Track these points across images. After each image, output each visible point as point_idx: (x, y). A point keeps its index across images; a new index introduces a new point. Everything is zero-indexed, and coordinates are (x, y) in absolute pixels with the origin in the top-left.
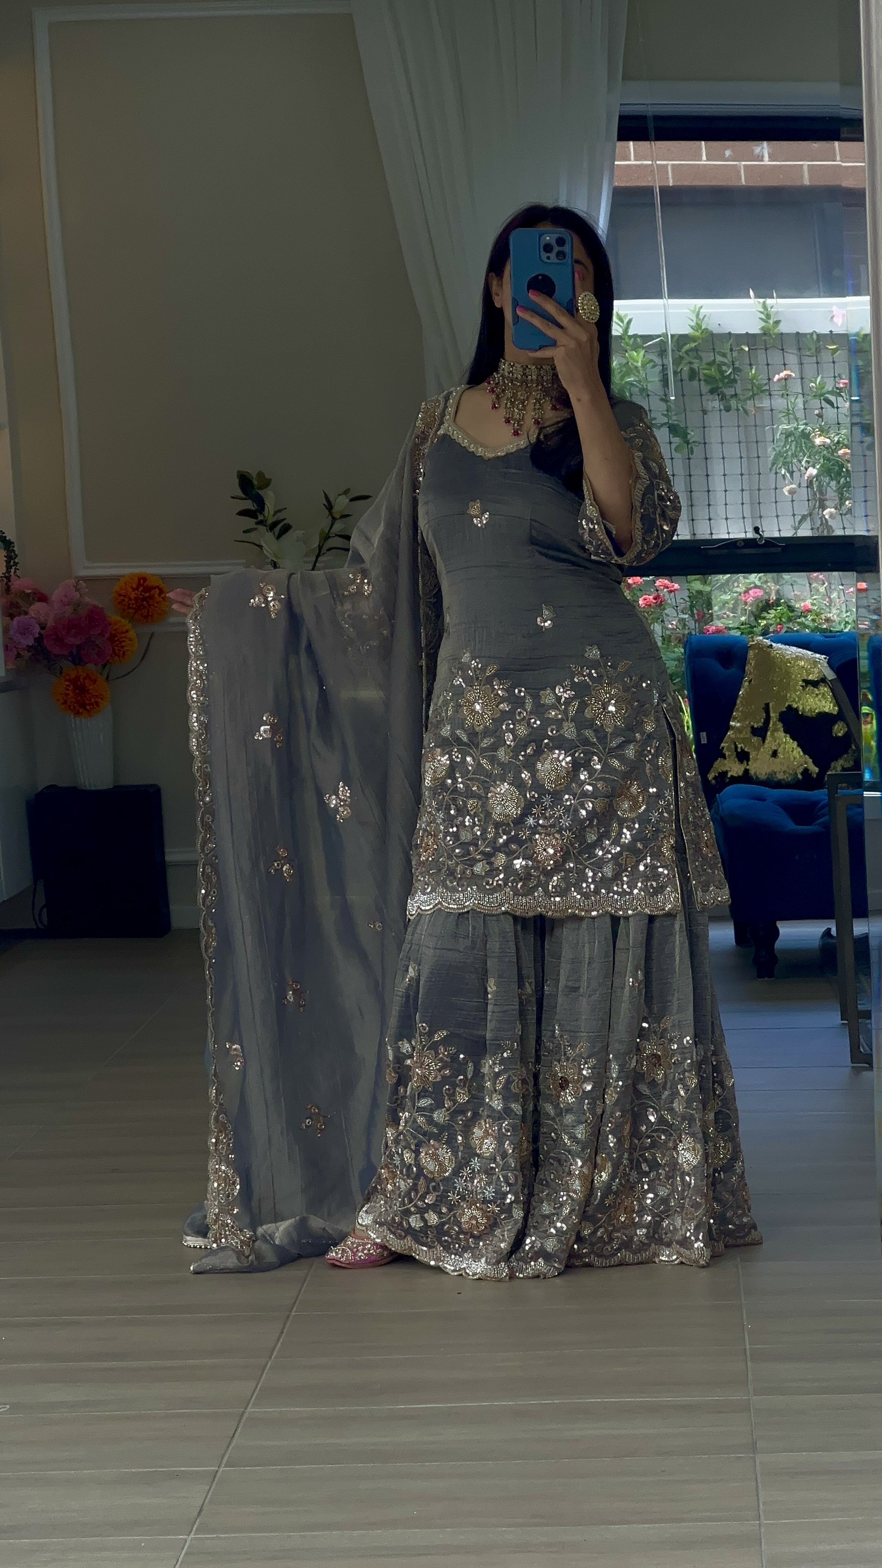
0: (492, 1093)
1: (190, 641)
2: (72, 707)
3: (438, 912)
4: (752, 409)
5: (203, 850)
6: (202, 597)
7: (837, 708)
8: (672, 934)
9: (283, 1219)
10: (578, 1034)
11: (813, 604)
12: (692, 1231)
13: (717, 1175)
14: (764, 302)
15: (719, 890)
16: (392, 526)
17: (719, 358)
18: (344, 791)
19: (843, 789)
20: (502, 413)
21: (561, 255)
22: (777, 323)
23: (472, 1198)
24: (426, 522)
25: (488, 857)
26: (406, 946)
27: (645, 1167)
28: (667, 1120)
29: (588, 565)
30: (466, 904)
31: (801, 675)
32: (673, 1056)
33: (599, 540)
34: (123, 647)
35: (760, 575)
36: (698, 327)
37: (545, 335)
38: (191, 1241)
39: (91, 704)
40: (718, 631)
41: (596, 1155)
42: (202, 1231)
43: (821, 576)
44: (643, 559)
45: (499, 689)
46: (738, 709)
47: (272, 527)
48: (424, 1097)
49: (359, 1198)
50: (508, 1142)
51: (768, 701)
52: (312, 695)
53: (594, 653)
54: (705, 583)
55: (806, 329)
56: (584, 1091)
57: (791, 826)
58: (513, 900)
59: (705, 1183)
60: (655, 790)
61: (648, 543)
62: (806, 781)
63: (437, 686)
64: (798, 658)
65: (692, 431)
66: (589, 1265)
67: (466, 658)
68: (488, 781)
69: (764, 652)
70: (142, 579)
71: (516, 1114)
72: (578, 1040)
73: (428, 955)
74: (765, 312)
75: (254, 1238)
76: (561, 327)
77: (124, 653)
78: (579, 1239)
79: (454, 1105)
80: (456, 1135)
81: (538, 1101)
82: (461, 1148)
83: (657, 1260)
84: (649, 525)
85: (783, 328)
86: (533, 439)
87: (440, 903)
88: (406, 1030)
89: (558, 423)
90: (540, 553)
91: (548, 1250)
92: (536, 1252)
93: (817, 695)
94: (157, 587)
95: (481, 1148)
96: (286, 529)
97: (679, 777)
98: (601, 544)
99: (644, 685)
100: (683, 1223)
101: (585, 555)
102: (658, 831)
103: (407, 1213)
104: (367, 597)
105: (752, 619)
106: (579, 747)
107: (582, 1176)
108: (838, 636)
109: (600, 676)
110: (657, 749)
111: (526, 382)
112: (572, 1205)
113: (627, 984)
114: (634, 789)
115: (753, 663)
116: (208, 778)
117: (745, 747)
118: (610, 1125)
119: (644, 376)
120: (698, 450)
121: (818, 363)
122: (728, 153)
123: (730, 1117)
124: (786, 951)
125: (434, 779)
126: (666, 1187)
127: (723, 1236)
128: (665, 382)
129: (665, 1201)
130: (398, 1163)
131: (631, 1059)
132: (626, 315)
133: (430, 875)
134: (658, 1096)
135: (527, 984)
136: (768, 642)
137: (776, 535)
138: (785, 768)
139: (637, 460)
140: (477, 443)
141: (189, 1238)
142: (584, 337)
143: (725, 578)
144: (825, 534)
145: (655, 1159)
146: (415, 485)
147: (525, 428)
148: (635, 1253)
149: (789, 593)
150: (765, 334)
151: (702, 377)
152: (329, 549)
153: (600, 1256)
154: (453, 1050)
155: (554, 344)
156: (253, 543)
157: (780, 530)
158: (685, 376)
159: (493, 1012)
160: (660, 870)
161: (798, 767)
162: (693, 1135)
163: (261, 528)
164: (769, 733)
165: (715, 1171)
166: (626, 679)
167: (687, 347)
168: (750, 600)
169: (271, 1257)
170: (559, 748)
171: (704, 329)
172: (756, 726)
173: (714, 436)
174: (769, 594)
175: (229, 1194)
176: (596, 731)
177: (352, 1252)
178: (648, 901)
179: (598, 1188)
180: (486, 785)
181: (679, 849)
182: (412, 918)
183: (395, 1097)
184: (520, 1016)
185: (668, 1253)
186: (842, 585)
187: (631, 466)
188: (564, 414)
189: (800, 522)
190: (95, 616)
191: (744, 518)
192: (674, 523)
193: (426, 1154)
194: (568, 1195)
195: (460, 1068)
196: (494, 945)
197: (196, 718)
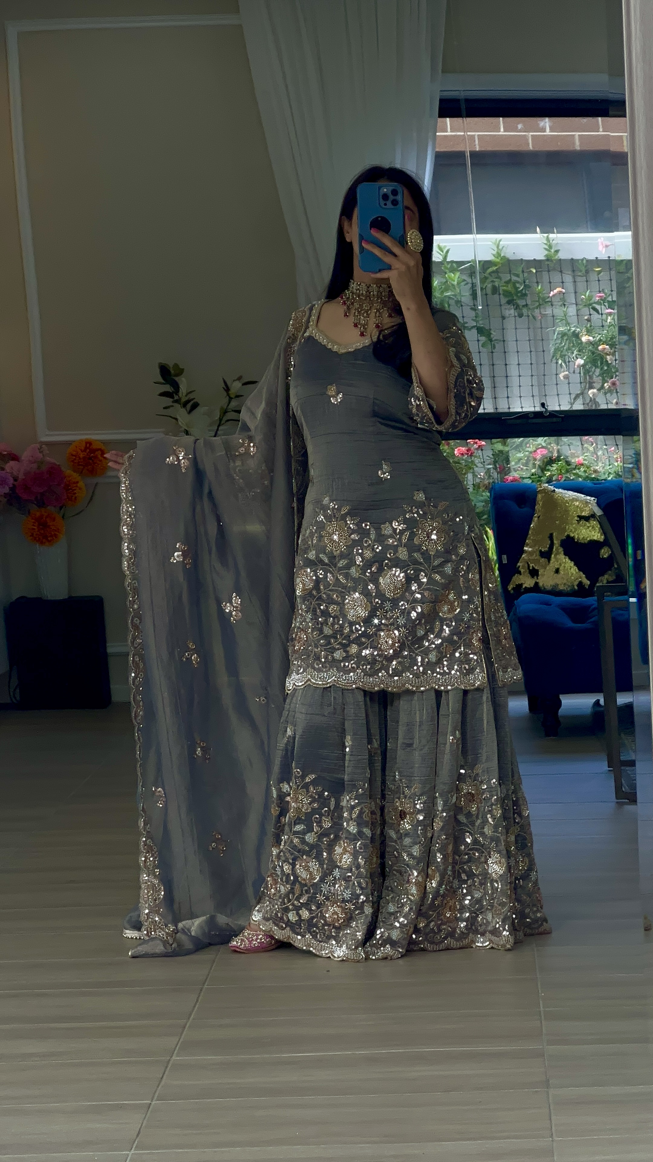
0: (349, 820)
1: (122, 490)
2: (37, 539)
3: (308, 687)
4: (539, 315)
5: (133, 643)
6: (131, 457)
7: (603, 537)
8: (481, 704)
9: (197, 917)
10: (413, 778)
11: (585, 460)
12: (500, 923)
13: (517, 882)
14: (548, 237)
15: (514, 671)
16: (271, 404)
17: (514, 278)
18: (236, 601)
19: (608, 596)
20: (351, 319)
21: (395, 203)
22: (557, 251)
23: (334, 898)
24: (296, 400)
25: (345, 647)
26: (285, 713)
27: (464, 877)
28: (480, 842)
29: (416, 431)
30: (329, 681)
31: (576, 511)
32: (483, 793)
33: (424, 413)
34: (75, 493)
35: (546, 438)
36: (499, 254)
37: (384, 262)
38: (130, 934)
39: (51, 536)
40: (514, 480)
41: (428, 868)
42: (138, 927)
43: (591, 439)
44: (457, 427)
45: (351, 523)
46: (530, 537)
47: (185, 405)
48: (299, 824)
49: (253, 901)
50: (361, 857)
51: (551, 532)
52: (212, 529)
53: (421, 496)
54: (504, 444)
55: (578, 256)
56: (418, 820)
57: (569, 624)
58: (364, 678)
59: (509, 887)
60: (466, 597)
61: (460, 415)
62: (581, 591)
63: (304, 522)
64: (574, 500)
65: (494, 331)
66: (423, 950)
67: (326, 500)
68: (345, 591)
69: (549, 496)
70: (89, 443)
71: (367, 837)
72: (413, 783)
73: (301, 718)
74: (548, 244)
75: (176, 931)
76: (395, 255)
77: (76, 498)
78: (416, 930)
79: (321, 829)
80: (322, 852)
81: (384, 828)
82: (326, 862)
83: (474, 946)
84: (461, 401)
85: (562, 256)
86: (375, 339)
87: (309, 680)
88: (285, 776)
89: (393, 326)
90: (380, 423)
91: (393, 938)
92: (384, 940)
93: (588, 527)
94: (100, 449)
95: (340, 862)
96: (195, 406)
97: (483, 587)
98: (425, 416)
99: (458, 519)
100: (493, 917)
101: (414, 424)
102: (468, 627)
103: (286, 910)
104: (253, 457)
105: (540, 471)
106: (410, 565)
107: (417, 884)
108: (603, 483)
109: (425, 513)
110: (467, 568)
111: (369, 296)
112: (411, 905)
113: (448, 741)
114: (451, 596)
115: (541, 503)
116: (136, 591)
117: (536, 566)
118: (437, 845)
119: (459, 291)
120: (499, 346)
121: (587, 281)
122: (520, 126)
123: (525, 839)
124: (565, 717)
125: (304, 590)
126: (479, 891)
127: (523, 928)
128: (474, 295)
129: (479, 901)
130: (279, 873)
131: (452, 796)
132: (445, 246)
133: (302, 660)
134: (473, 824)
135: (374, 740)
136: (552, 488)
137: (557, 408)
138: (565, 581)
139: (452, 355)
140: (334, 343)
141: (127, 931)
142: (412, 263)
143: (519, 441)
144: (594, 408)
145: (471, 870)
146: (288, 374)
147: (369, 331)
148: (457, 940)
149: (567, 451)
150: (548, 260)
151: (501, 292)
152: (228, 420)
153: (432, 943)
154: (320, 789)
155: (389, 268)
156: (170, 417)
157: (560, 405)
158: (489, 291)
159: (350, 761)
160: (471, 656)
161: (575, 581)
162: (499, 852)
163: (176, 405)
164: (553, 556)
165: (516, 879)
166: (444, 515)
167: (490, 270)
168: (539, 457)
169: (188, 945)
170: (396, 567)
171: (503, 256)
172: (543, 550)
173: (510, 335)
174: (552, 452)
175: (156, 898)
176: (422, 554)
177: (249, 941)
178: (462, 679)
179: (430, 893)
180: (342, 594)
181: (485, 641)
182: (289, 692)
183: (279, 824)
184: (369, 764)
185: (482, 940)
186: (606, 445)
187: (447, 358)
188: (397, 320)
189: (575, 399)
190: (54, 471)
191: (533, 396)
192: (479, 400)
193: (300, 866)
194: (408, 897)
195: (324, 802)
196: (350, 711)
197: (127, 546)
